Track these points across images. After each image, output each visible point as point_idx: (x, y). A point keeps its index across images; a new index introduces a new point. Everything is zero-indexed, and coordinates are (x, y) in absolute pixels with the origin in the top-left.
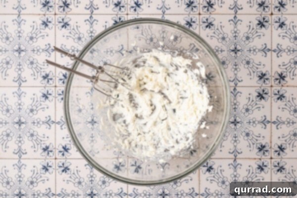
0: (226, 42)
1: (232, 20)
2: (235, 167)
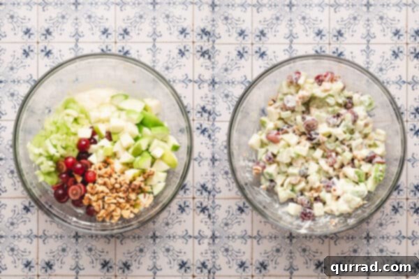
0: (164, 227)
1: (187, 233)
2: (28, 237)
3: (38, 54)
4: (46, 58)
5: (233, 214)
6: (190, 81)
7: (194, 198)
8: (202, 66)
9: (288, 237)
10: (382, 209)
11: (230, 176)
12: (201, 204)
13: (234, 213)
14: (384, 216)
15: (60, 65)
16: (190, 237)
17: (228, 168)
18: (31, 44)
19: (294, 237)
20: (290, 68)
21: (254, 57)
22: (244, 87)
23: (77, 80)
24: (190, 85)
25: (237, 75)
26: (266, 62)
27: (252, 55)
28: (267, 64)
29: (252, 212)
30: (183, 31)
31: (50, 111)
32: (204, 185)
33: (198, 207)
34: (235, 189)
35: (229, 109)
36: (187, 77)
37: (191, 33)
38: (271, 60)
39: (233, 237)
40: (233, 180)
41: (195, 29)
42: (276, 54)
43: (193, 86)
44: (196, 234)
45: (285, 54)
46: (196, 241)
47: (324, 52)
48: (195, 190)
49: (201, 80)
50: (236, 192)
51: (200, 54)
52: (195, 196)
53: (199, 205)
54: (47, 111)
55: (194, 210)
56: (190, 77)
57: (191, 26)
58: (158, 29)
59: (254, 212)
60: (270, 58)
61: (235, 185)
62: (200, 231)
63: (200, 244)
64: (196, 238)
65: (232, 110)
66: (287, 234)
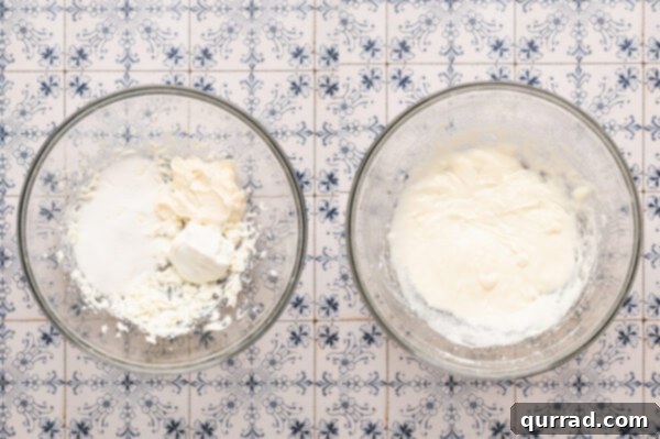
3: (65, 89)
4: (400, 89)
5: (355, 346)
6: (310, 133)
7: (315, 321)
8: (328, 109)
9: (447, 384)
10: (602, 337)
11: (350, 282)
12: (328, 330)
13: (358, 343)
14: (606, 348)
15: (424, 102)
16: (310, 383)
17: (347, 270)
18: (375, 66)
19: (456, 384)
20: (450, 103)
21: (390, 86)
22: (374, 136)
23: (451, 125)
24: (310, 139)
25: (362, 116)
26: (410, 93)
27: (387, 83)
28: (412, 96)
29: (387, 341)
30: (298, 53)
31: (407, 177)
32: (332, 300)
33: (322, 335)
34: (360, 305)
35: (350, 172)
36: (305, 127)
37: (311, 56)
38: (418, 90)
39: (356, 384)
40: (355, 289)
41: (318, 50)
42: (426, 81)
43: (315, 140)
44: (319, 378)
45: (441, 81)
46: (319, 390)
47: (505, 77)
48: (318, 307)
49: (327, 131)
50: (362, 309)
51: (325, 89)
52: (318, 318)
53: (324, 332)
54: (402, 177)
55: (316, 340)
56: (310, 127)
57: (312, 45)
58: (258, 50)
59: (391, 342)
60: (416, 87)
61: (358, 296)
62: (325, 373)
63: (325, 394)
64: (318, 384)
65: (353, 174)
66: (445, 379)
